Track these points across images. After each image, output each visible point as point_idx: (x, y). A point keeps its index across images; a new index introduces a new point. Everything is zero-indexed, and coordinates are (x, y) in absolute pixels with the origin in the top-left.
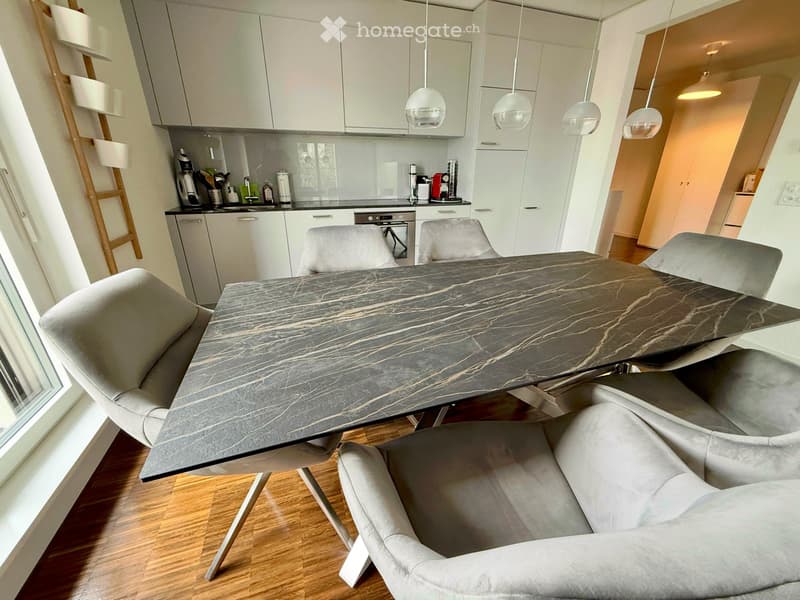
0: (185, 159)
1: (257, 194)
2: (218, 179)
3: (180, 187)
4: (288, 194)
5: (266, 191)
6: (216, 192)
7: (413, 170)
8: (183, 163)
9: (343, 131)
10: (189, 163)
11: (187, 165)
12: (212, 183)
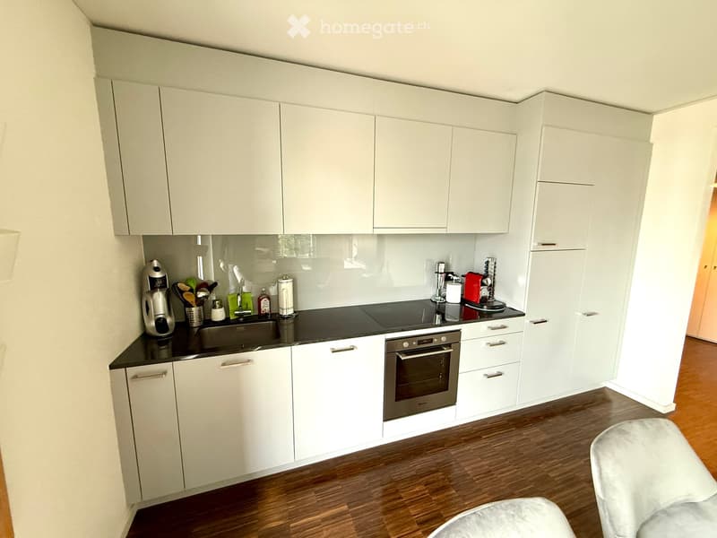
0: (158, 275)
1: (250, 306)
2: (201, 295)
3: (146, 308)
4: (291, 304)
5: (262, 302)
6: (195, 310)
7: (442, 267)
8: (153, 280)
9: (371, 232)
10: (163, 279)
11: (159, 283)
12: (191, 299)
